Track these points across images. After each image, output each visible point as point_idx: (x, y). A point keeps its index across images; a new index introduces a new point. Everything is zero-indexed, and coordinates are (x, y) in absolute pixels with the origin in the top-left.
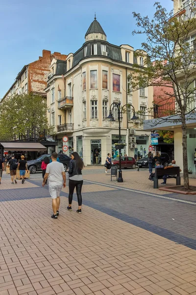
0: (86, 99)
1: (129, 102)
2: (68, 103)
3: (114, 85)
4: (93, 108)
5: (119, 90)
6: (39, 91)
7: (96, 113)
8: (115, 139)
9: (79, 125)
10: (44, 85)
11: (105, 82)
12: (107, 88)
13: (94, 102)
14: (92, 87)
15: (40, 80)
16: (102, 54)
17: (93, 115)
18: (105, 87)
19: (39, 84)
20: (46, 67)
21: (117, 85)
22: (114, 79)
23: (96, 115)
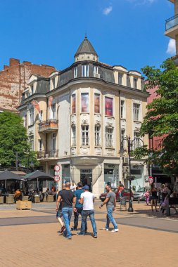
0: (75, 123)
1: (122, 127)
2: (53, 127)
3: (106, 108)
4: (83, 134)
5: (111, 114)
6: (4, 108)
7: (87, 139)
8: (107, 168)
9: (66, 153)
10: (11, 100)
11: (97, 105)
12: (99, 112)
13: (85, 127)
14: (83, 110)
15: (6, 93)
16: (95, 76)
17: (84, 141)
18: (97, 111)
19: (5, 99)
20: (13, 79)
21: (109, 109)
22: (107, 103)
23: (87, 141)
